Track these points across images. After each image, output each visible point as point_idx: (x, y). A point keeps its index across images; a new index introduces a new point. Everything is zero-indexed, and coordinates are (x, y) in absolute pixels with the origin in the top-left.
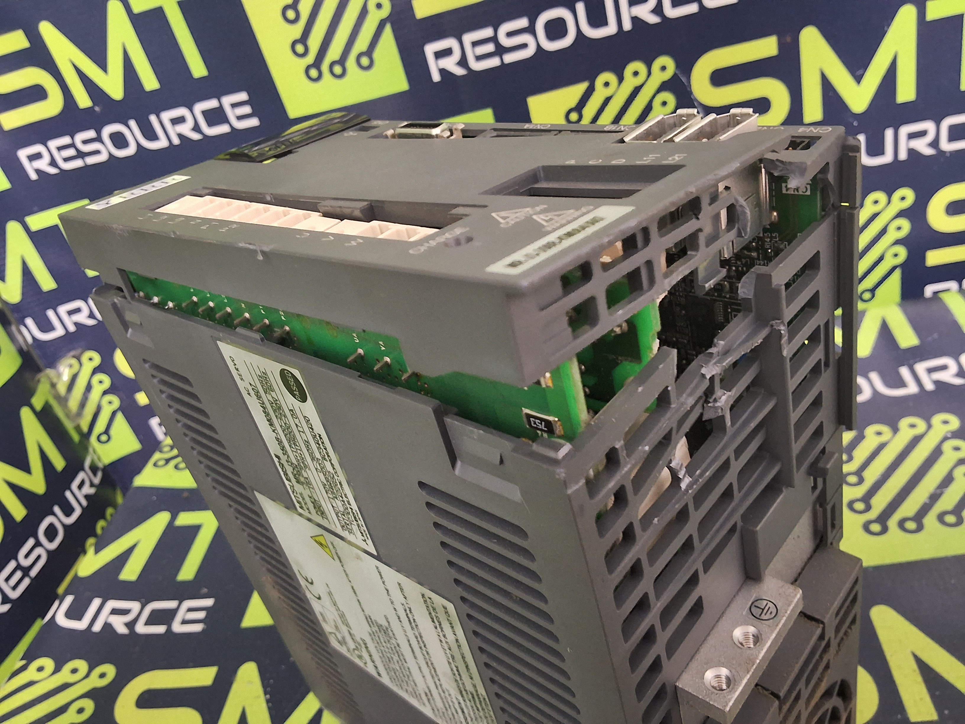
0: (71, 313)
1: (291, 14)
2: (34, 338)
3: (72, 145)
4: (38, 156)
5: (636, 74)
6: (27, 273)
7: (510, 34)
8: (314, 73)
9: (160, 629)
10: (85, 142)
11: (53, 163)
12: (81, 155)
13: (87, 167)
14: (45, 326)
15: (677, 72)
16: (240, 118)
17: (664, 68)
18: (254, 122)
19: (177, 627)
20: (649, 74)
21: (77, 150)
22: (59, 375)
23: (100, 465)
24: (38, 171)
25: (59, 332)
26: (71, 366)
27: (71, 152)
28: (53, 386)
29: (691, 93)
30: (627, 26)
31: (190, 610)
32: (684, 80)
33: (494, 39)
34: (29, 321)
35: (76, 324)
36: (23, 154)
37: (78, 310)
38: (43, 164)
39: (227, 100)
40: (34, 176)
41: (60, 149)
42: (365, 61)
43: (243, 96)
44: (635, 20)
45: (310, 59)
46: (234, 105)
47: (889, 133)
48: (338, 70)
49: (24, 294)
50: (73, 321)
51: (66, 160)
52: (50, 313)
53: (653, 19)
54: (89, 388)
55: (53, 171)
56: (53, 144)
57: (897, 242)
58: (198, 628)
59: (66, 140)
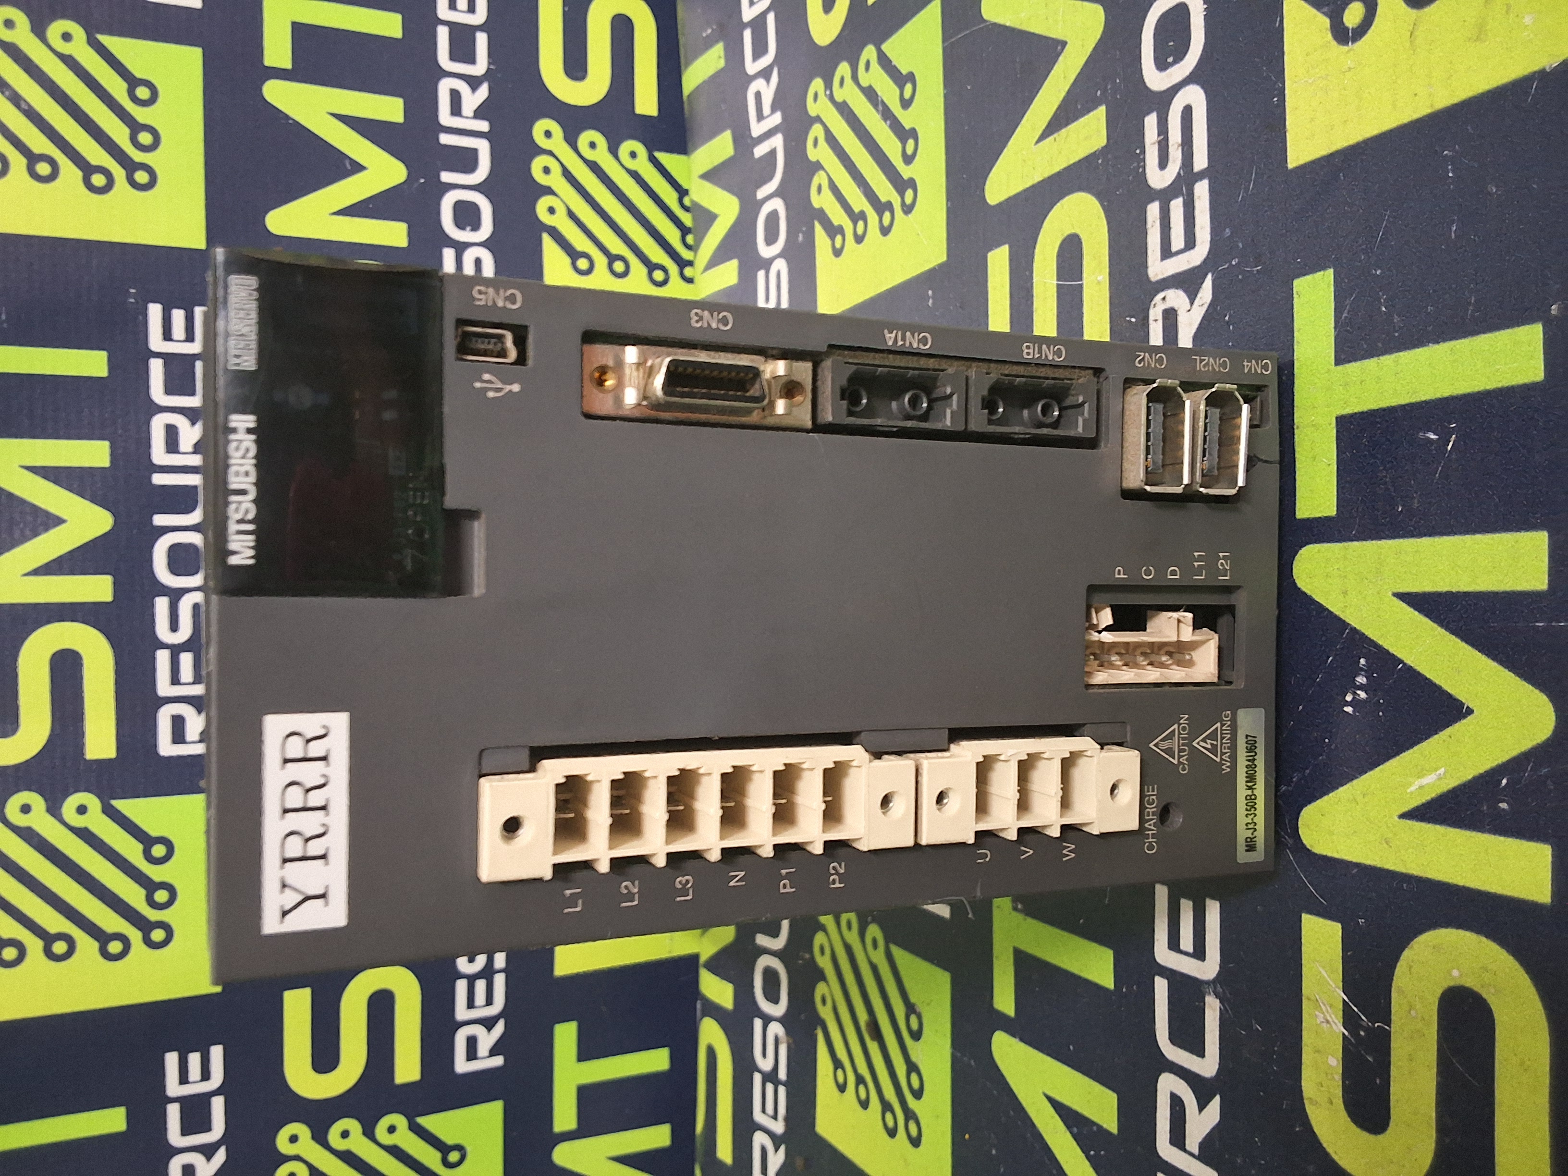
1: (60, 947)
7: (174, 627)
8: (158, 935)
16: (206, 1075)
18: (217, 1053)
33: (176, 651)
39: (173, 1088)
42: (159, 851)
43: (171, 1059)
45: (135, 935)
46: (184, 1079)
47: (445, 139)
48: (161, 896)
57: (614, 151)
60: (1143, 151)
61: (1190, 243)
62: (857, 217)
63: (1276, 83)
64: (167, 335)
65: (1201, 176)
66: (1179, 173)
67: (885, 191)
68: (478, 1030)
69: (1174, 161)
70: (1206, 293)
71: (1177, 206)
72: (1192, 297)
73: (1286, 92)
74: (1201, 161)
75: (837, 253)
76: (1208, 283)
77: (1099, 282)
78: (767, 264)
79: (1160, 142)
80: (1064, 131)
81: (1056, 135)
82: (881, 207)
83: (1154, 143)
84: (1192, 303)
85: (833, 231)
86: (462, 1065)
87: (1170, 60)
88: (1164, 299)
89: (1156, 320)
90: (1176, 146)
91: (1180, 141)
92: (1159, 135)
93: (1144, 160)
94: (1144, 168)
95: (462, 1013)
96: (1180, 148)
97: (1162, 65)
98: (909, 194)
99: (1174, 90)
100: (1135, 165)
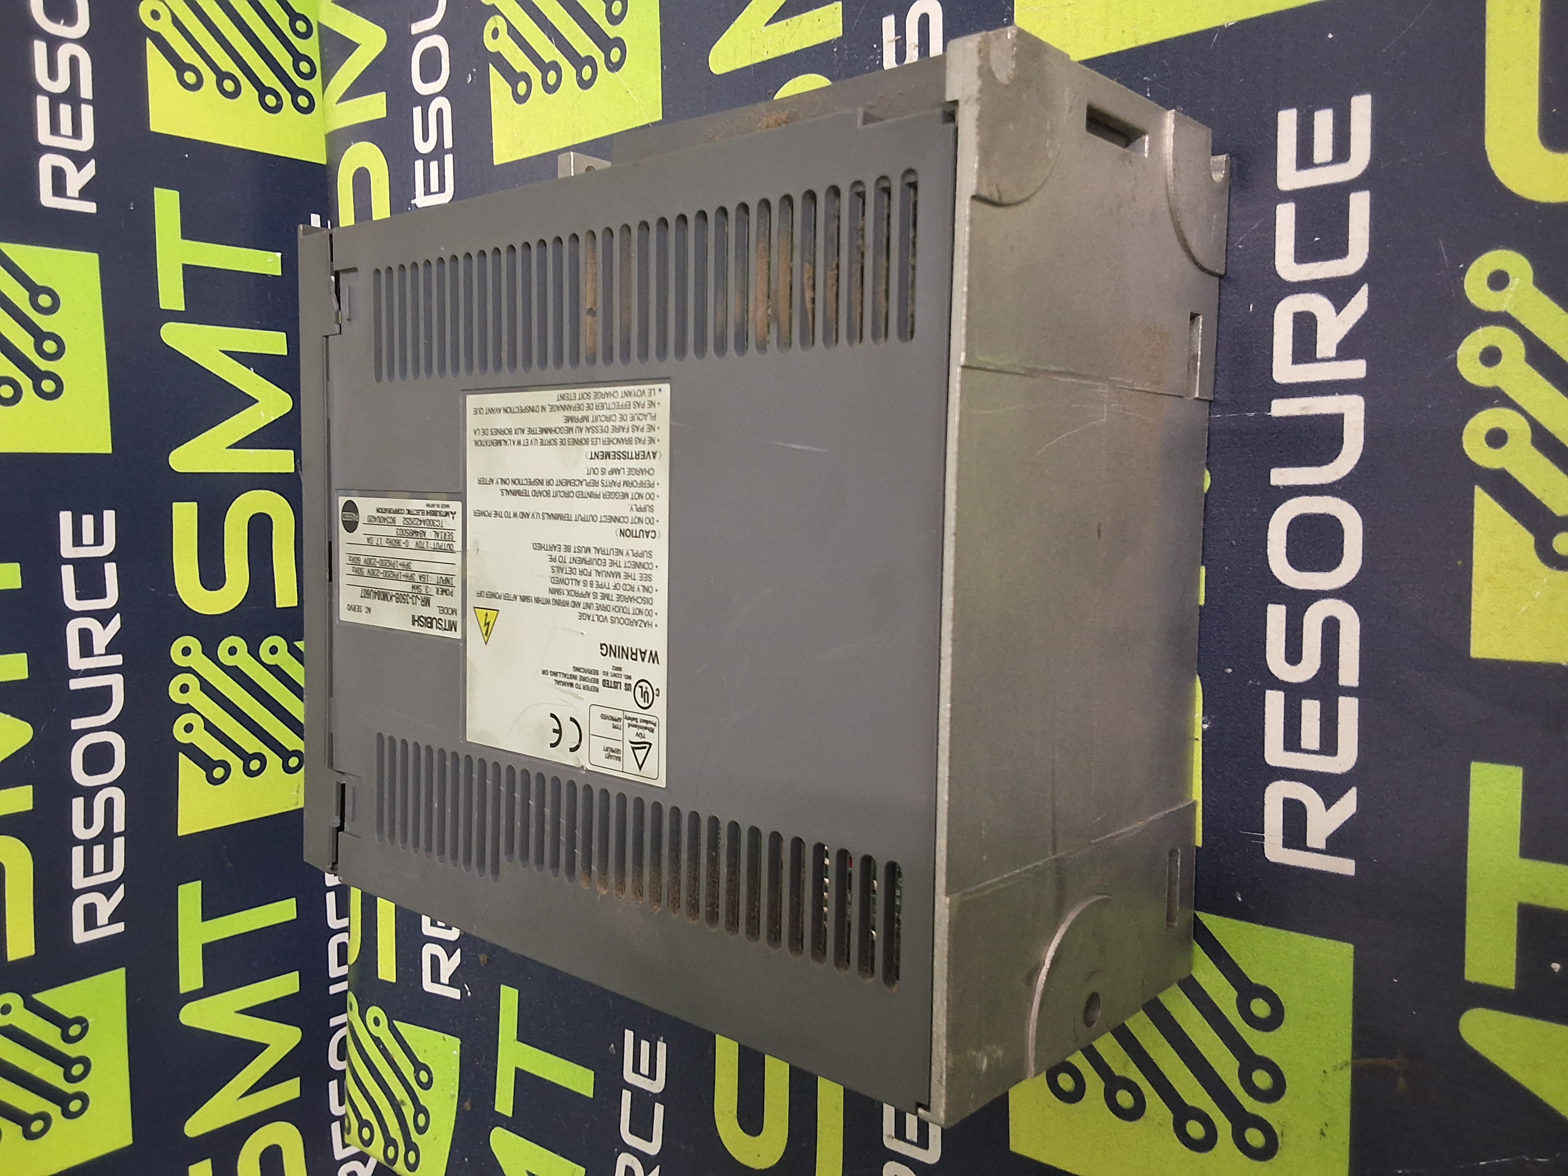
60: (881, 46)
62: (544, 67)
63: (1006, 7)
67: (584, 45)
68: (96, 898)
69: (911, 58)
73: (1015, 15)
75: (522, 99)
78: (425, 101)
79: (897, 41)
80: (796, 18)
81: (788, 20)
82: (578, 61)
83: (892, 41)
85: (512, 76)
86: (80, 935)
90: (913, 46)
91: (917, 43)
92: (896, 35)
93: (881, 53)
94: (881, 59)
95: (78, 881)
96: (917, 49)
100: (872, 57)
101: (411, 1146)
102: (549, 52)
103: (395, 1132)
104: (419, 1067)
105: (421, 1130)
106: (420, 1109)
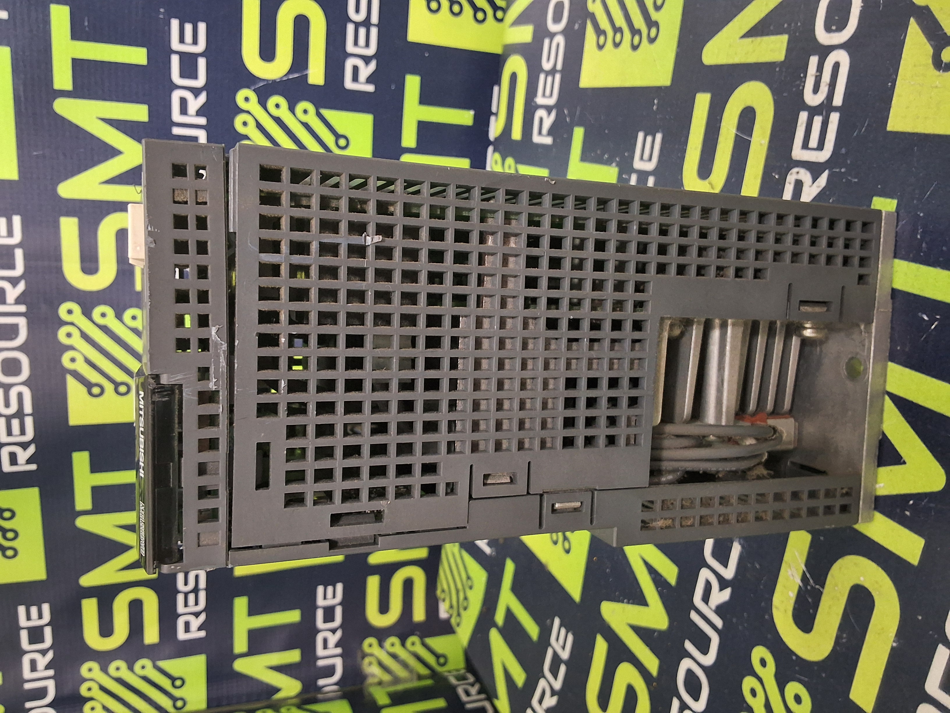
0: (325, 647)
2: (336, 684)
3: (186, 594)
4: (187, 625)
5: (245, 124)
6: (280, 669)
9: (563, 669)
10: (186, 584)
11: (197, 615)
12: (196, 590)
13: (207, 589)
14: (330, 671)
15: (253, 88)
17: (247, 99)
19: (565, 655)
20: (248, 112)
21: (191, 592)
22: (373, 675)
23: (463, 671)
24: (200, 629)
25: (338, 662)
26: (370, 664)
27: (192, 597)
28: (380, 683)
29: (274, 81)
30: (203, 121)
31: (557, 639)
32: (261, 84)
34: (321, 682)
35: (337, 646)
36: (182, 635)
37: (325, 641)
38: (196, 623)
40: (202, 634)
41: (186, 605)
44: (199, 113)
49: (296, 678)
50: (333, 648)
51: (197, 604)
52: (321, 663)
53: (203, 98)
54: (394, 656)
55: (203, 617)
56: (180, 608)
58: (570, 638)
59: (180, 598)
60: (805, 76)
61: (821, 146)
62: (617, 30)
63: (892, 74)
64: (182, 40)
65: (836, 109)
66: (823, 102)
67: (639, 22)
69: (822, 93)
70: (823, 180)
71: (818, 120)
72: (815, 179)
73: (897, 82)
74: (838, 101)
75: (600, 47)
76: (825, 175)
77: (761, 144)
78: (552, 36)
79: (816, 76)
80: (759, 39)
81: (753, 39)
82: (635, 32)
83: (813, 75)
84: (813, 183)
85: (599, 32)
87: (834, 28)
88: (798, 173)
89: (790, 183)
90: (825, 84)
91: (828, 82)
92: (817, 72)
93: (805, 82)
94: (804, 87)
97: (828, 29)
98: (653, 31)
99: (832, 48)
100: (798, 82)
101: (459, 615)
102: (620, 21)
103: (455, 603)
104: (469, 578)
105: (465, 609)
106: (466, 598)
